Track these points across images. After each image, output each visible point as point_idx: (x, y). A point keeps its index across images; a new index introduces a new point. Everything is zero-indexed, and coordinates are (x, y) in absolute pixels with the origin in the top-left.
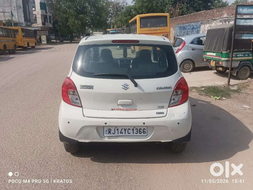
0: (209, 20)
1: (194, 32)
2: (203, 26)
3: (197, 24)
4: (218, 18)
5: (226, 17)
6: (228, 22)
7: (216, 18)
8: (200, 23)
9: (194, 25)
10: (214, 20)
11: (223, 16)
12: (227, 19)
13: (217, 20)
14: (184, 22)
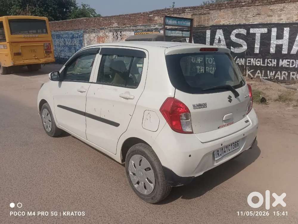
0: (94, 28)
1: (74, 41)
2: (88, 35)
3: (78, 32)
4: (106, 27)
5: (117, 27)
6: (119, 32)
7: (103, 27)
8: (82, 32)
9: (73, 33)
10: (101, 29)
11: (113, 26)
12: (118, 28)
13: (106, 29)
14: (58, 29)
